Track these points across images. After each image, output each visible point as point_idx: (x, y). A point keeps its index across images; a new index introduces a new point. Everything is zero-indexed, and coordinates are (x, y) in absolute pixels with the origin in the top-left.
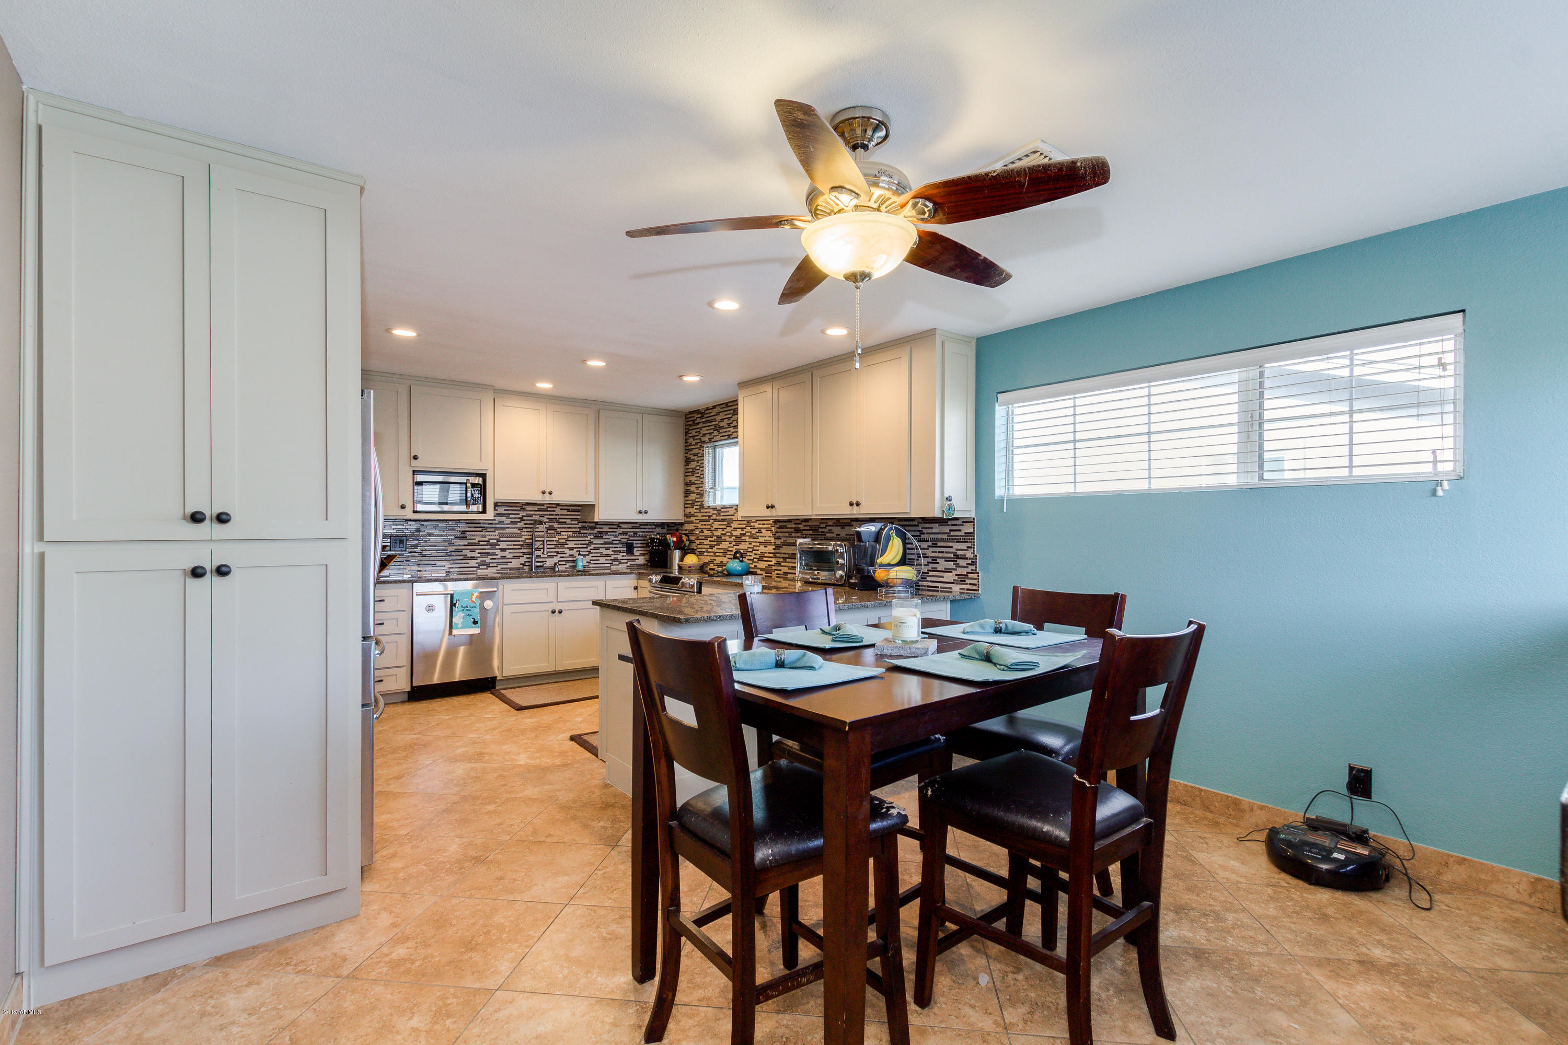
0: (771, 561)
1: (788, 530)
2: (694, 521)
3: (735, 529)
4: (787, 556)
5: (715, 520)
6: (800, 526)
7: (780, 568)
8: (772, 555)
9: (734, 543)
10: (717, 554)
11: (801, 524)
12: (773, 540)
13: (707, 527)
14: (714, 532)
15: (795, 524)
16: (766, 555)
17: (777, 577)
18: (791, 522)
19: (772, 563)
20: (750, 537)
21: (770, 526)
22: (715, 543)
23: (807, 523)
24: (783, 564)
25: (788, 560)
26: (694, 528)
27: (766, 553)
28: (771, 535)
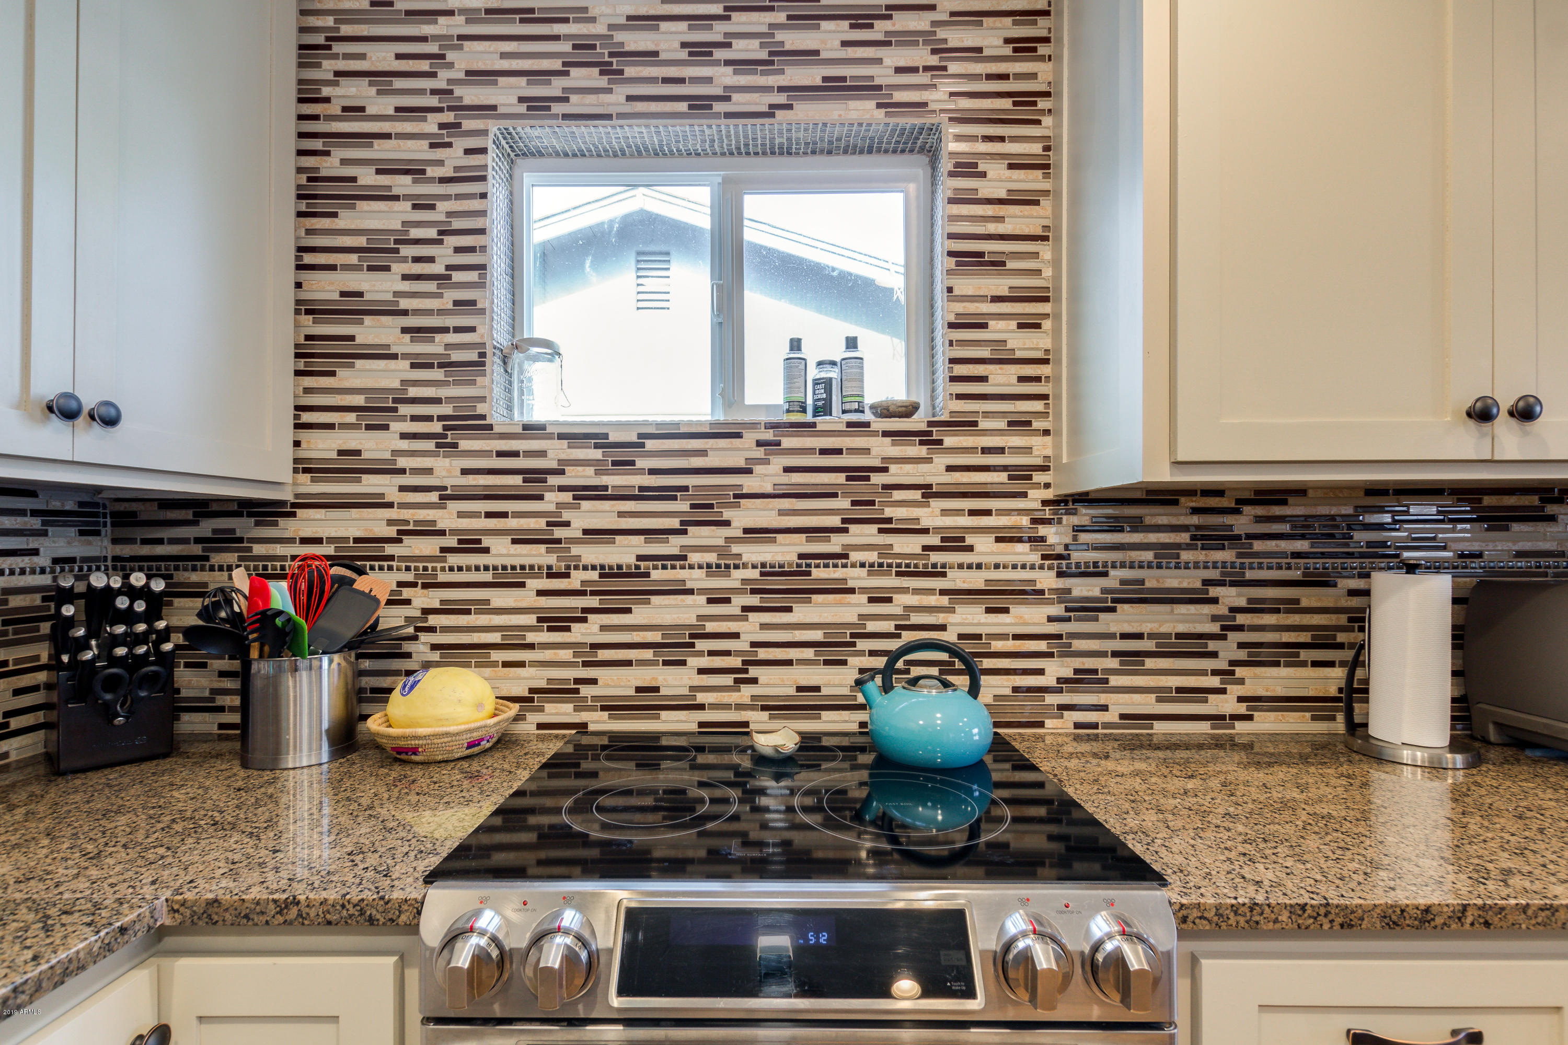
0: (1041, 672)
1: (1153, 538)
2: (393, 495)
3: (753, 533)
4: (1147, 645)
5: (584, 493)
6: (1228, 520)
7: (1102, 699)
8: (1042, 646)
9: (755, 600)
10: (603, 655)
11: (1236, 511)
12: (1047, 580)
13: (512, 523)
14: (575, 550)
15: (1196, 511)
16: (997, 646)
17: (1077, 738)
18: (1175, 503)
19: (1048, 680)
20: (875, 569)
21: (1025, 521)
22: (593, 602)
23: (1277, 510)
24: (1115, 681)
25: (1150, 663)
26: (392, 532)
27: (1003, 637)
28: (1035, 558)
